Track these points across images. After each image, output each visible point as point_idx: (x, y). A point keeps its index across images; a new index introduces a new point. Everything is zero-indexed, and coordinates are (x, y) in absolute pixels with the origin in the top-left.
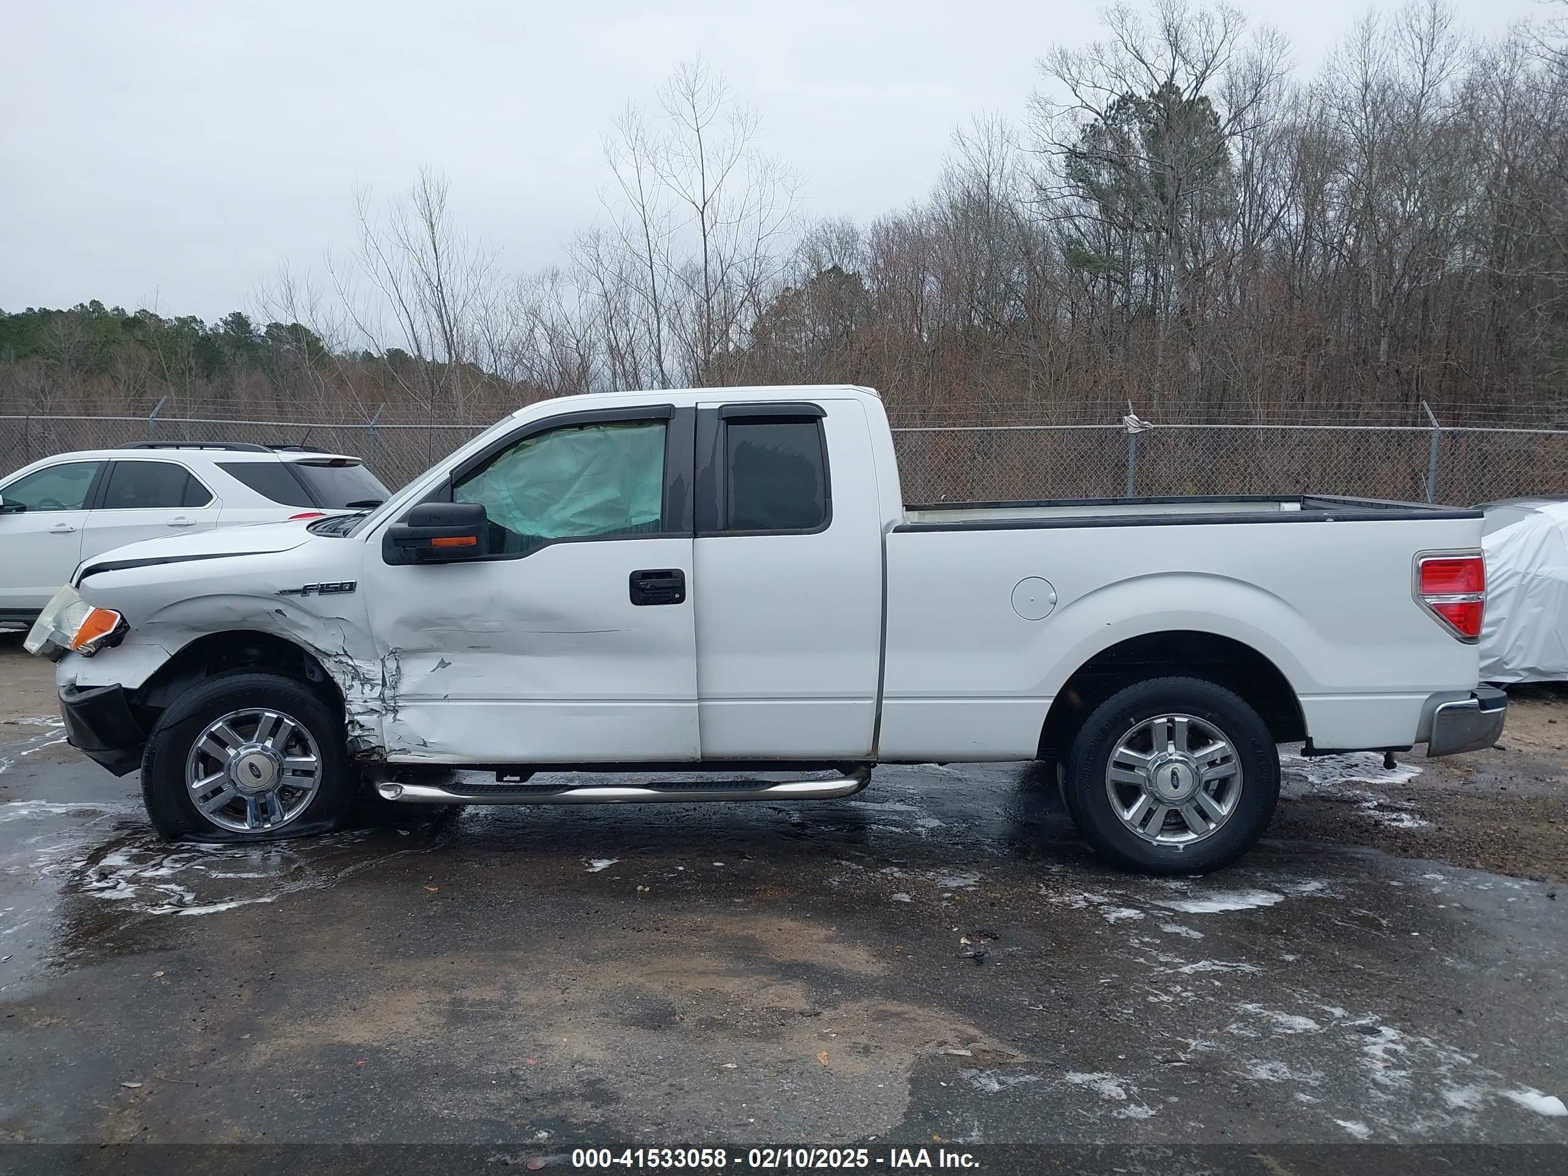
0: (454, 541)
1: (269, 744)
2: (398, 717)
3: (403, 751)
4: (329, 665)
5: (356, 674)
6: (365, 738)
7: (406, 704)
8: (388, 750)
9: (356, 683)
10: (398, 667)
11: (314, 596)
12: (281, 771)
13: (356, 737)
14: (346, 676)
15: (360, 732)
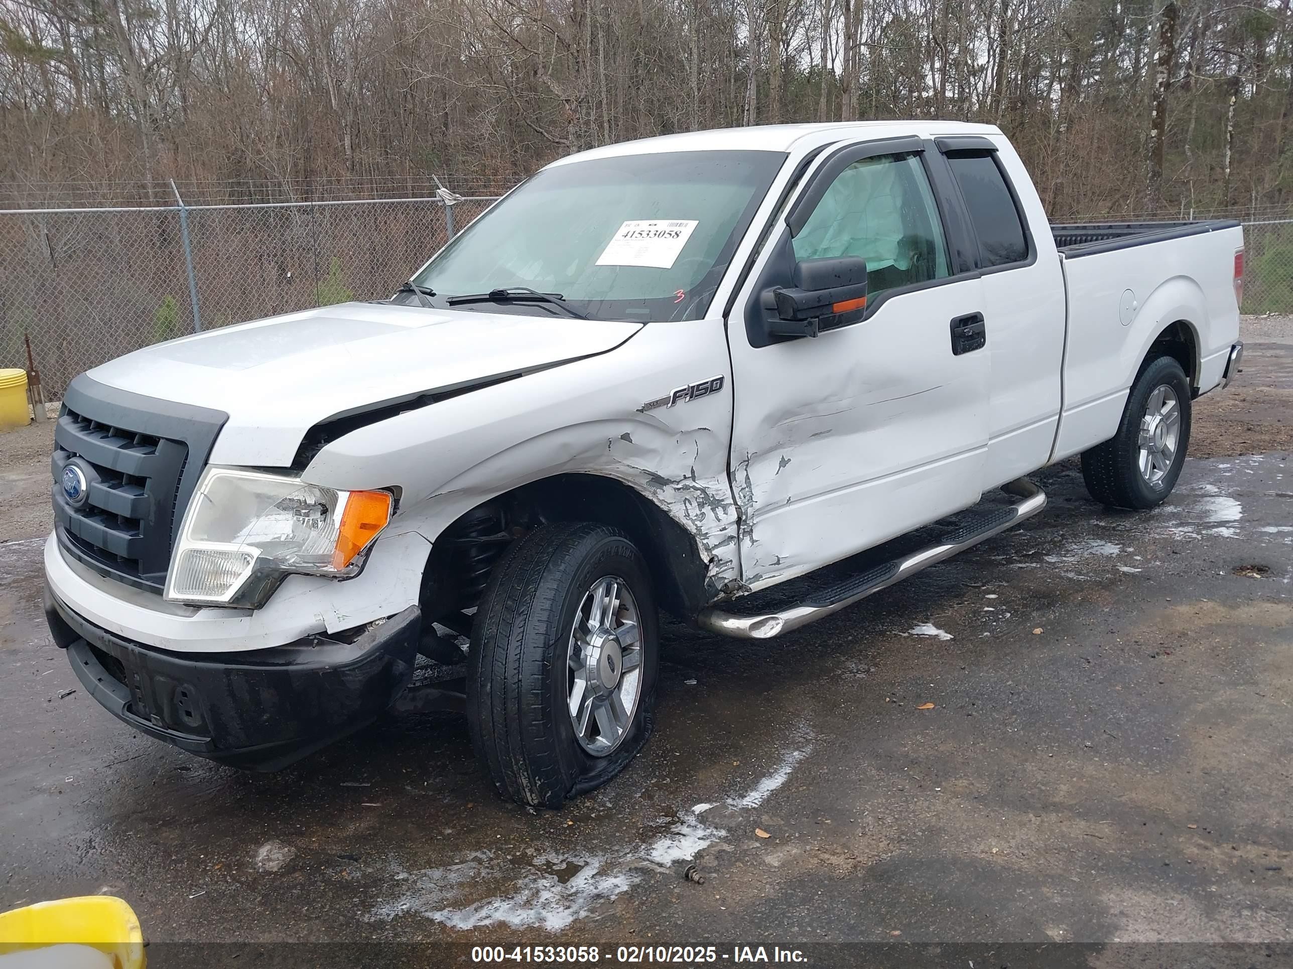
0: (852, 304)
1: (607, 623)
2: (755, 537)
3: (756, 577)
5: (706, 499)
7: (759, 520)
8: (744, 581)
10: (747, 477)
11: (682, 405)
13: (714, 576)
14: (688, 504)
15: (717, 569)
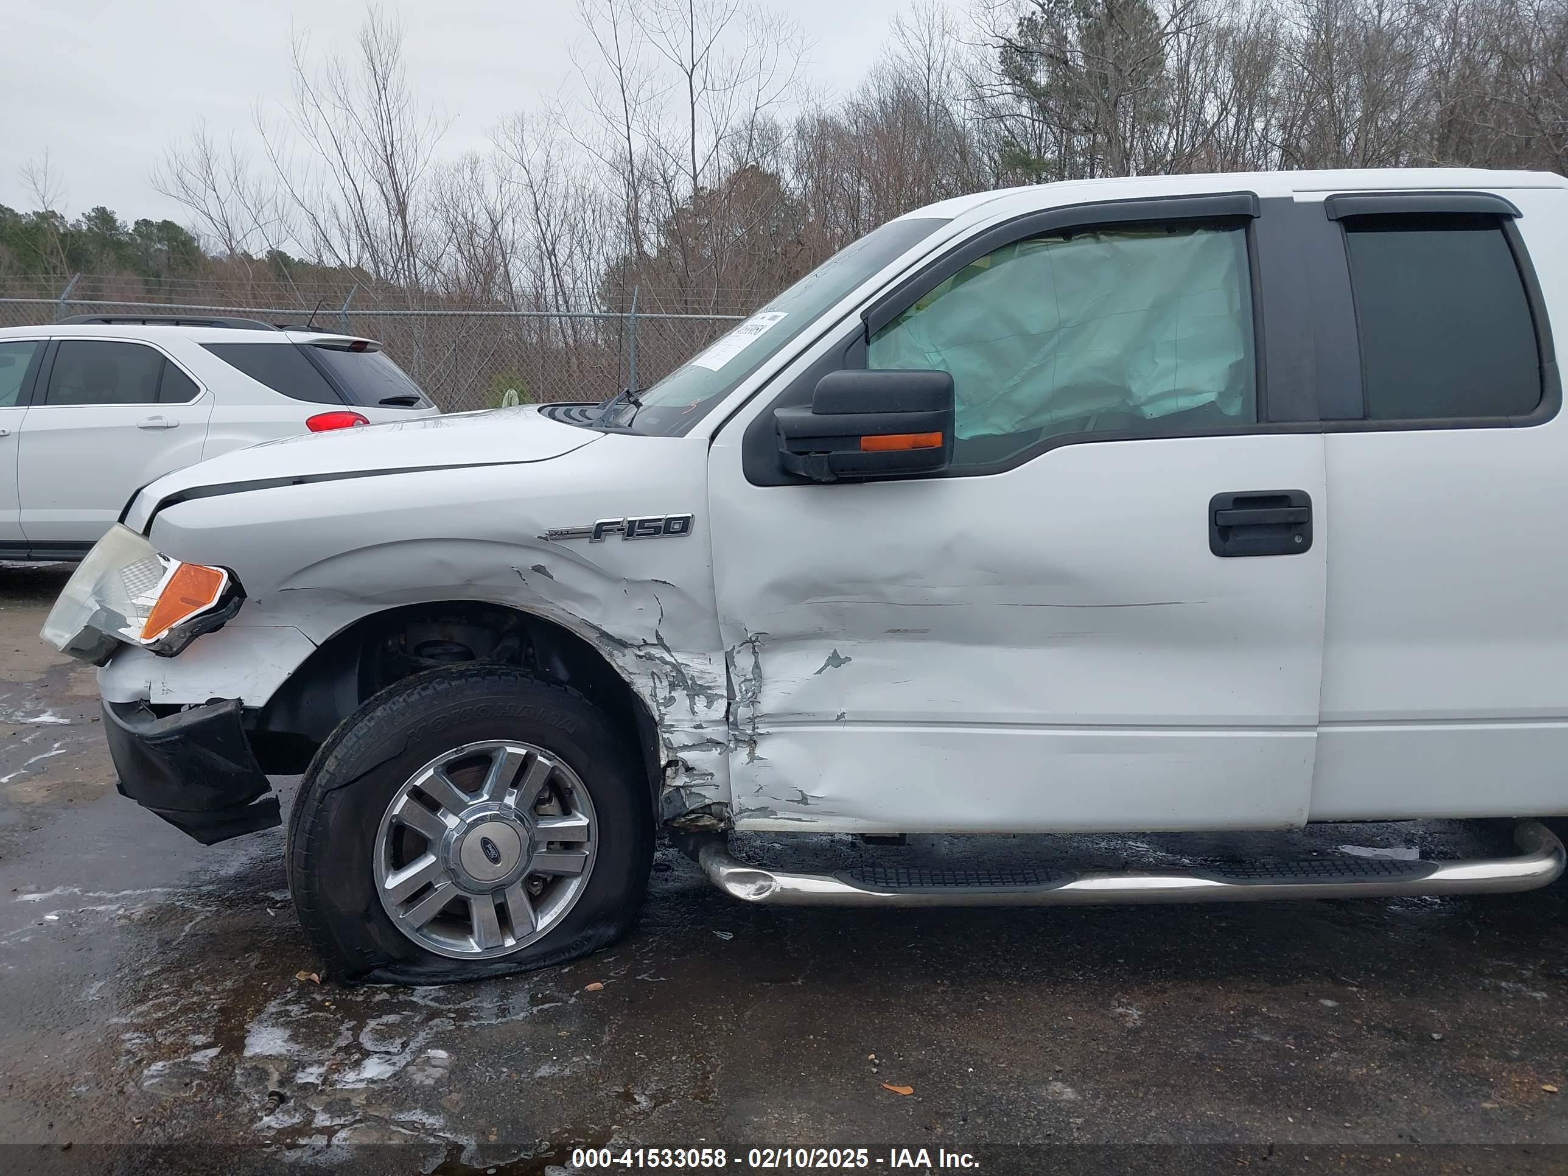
0: (902, 442)
1: (510, 801)
2: (758, 752)
3: (764, 811)
4: (623, 662)
5: (679, 679)
6: (694, 790)
7: (771, 730)
8: (736, 809)
9: (680, 694)
10: (757, 666)
11: (614, 543)
12: (533, 846)
13: (678, 788)
14: (657, 680)
15: (688, 780)
